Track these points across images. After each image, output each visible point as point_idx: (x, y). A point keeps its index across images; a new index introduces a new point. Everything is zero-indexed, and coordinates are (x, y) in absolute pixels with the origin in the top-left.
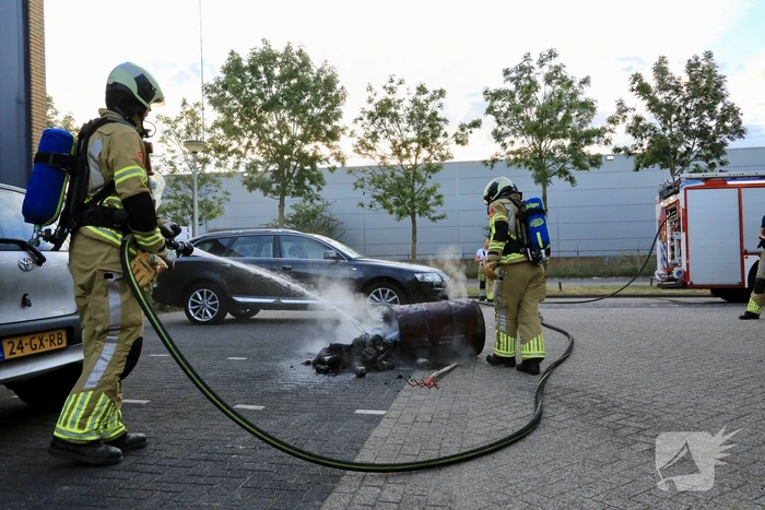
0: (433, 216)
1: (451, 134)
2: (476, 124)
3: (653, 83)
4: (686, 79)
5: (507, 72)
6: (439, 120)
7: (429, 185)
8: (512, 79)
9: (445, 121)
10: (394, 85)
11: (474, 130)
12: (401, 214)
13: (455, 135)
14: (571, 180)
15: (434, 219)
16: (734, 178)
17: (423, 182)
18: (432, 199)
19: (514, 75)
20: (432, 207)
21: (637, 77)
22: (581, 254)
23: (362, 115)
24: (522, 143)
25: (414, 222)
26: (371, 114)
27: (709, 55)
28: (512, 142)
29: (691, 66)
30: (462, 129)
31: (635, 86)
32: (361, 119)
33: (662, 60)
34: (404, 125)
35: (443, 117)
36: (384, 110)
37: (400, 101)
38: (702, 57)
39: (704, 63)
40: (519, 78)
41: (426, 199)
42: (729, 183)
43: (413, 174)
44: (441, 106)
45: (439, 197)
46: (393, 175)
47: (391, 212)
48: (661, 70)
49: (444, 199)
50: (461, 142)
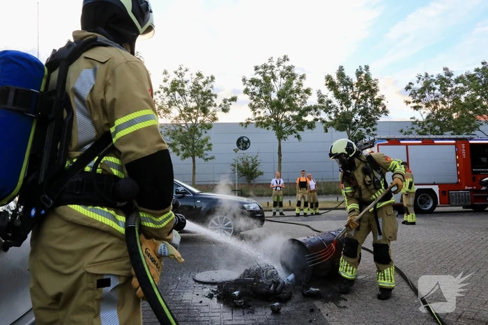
0: (206, 157)
1: (218, 105)
2: (234, 99)
3: (336, 81)
4: (355, 80)
5: (256, 68)
6: (212, 95)
7: (203, 137)
8: (260, 73)
9: (216, 96)
10: (182, 71)
11: (232, 103)
12: (185, 156)
13: (220, 106)
14: (298, 137)
15: (206, 159)
16: (403, 139)
17: (200, 135)
18: (206, 147)
19: (261, 70)
20: (205, 152)
21: (328, 78)
22: (290, 181)
23: (160, 90)
24: (265, 112)
25: (194, 161)
26: (166, 89)
27: (367, 68)
28: (259, 112)
29: (359, 73)
30: (225, 102)
31: (328, 82)
32: (159, 92)
33: (341, 69)
34: (188, 98)
35: (215, 93)
36: (176, 87)
37: (186, 82)
38: (363, 68)
39: (364, 71)
40: (264, 73)
41: (202, 147)
42: (401, 142)
43: (194, 129)
44: (212, 87)
45: (210, 145)
46: (181, 130)
47: (178, 155)
48: (341, 74)
49: (213, 147)
50: (225, 110)
